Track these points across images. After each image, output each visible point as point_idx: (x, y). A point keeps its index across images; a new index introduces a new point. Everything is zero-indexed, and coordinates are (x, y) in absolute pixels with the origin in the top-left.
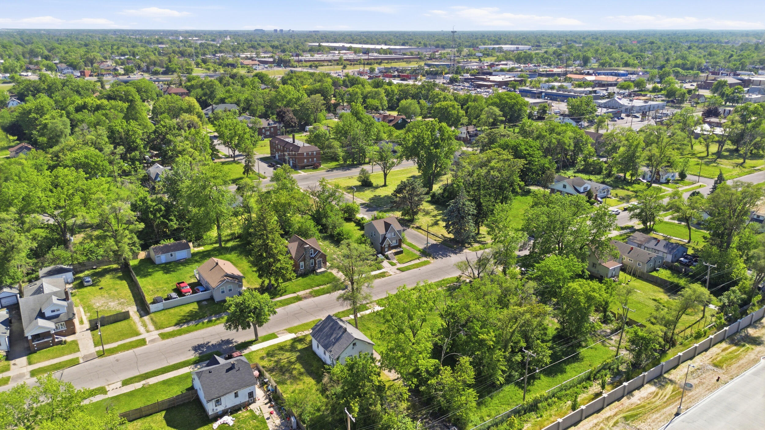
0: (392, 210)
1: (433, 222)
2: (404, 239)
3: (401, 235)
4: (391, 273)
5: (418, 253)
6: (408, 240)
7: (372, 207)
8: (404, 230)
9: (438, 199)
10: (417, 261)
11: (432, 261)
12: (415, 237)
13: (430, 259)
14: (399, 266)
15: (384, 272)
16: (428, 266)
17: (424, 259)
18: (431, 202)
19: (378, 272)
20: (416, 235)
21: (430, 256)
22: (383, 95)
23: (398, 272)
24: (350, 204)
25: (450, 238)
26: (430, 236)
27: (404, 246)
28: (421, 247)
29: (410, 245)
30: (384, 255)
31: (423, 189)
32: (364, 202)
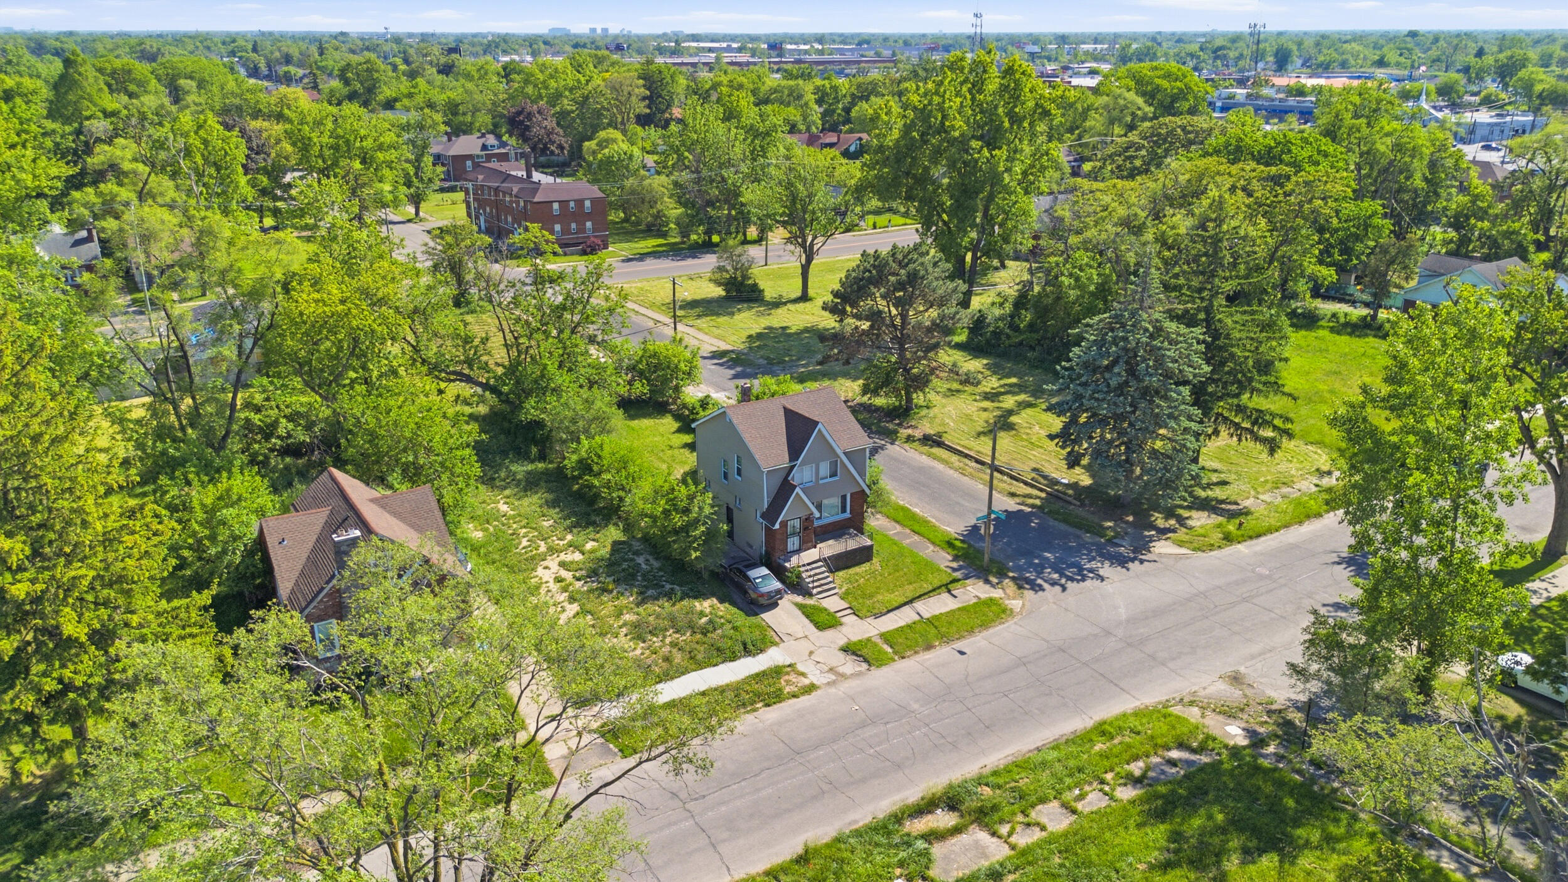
0: (826, 371)
1: (990, 416)
2: (879, 494)
3: (862, 474)
4: (815, 676)
5: (944, 560)
6: (897, 494)
7: (750, 364)
8: (874, 451)
9: (997, 334)
10: (939, 605)
11: (1016, 604)
12: (921, 482)
13: (1003, 593)
14: (855, 629)
15: (777, 672)
16: (1001, 633)
17: (975, 590)
18: (972, 348)
19: (746, 667)
20: (922, 470)
21: (1002, 574)
22: (810, 98)
23: (849, 665)
24: (660, 346)
25: (1074, 486)
26: (999, 480)
27: (875, 521)
28: (954, 527)
29: (904, 517)
30: (779, 572)
31: (951, 285)
32: (724, 346)
